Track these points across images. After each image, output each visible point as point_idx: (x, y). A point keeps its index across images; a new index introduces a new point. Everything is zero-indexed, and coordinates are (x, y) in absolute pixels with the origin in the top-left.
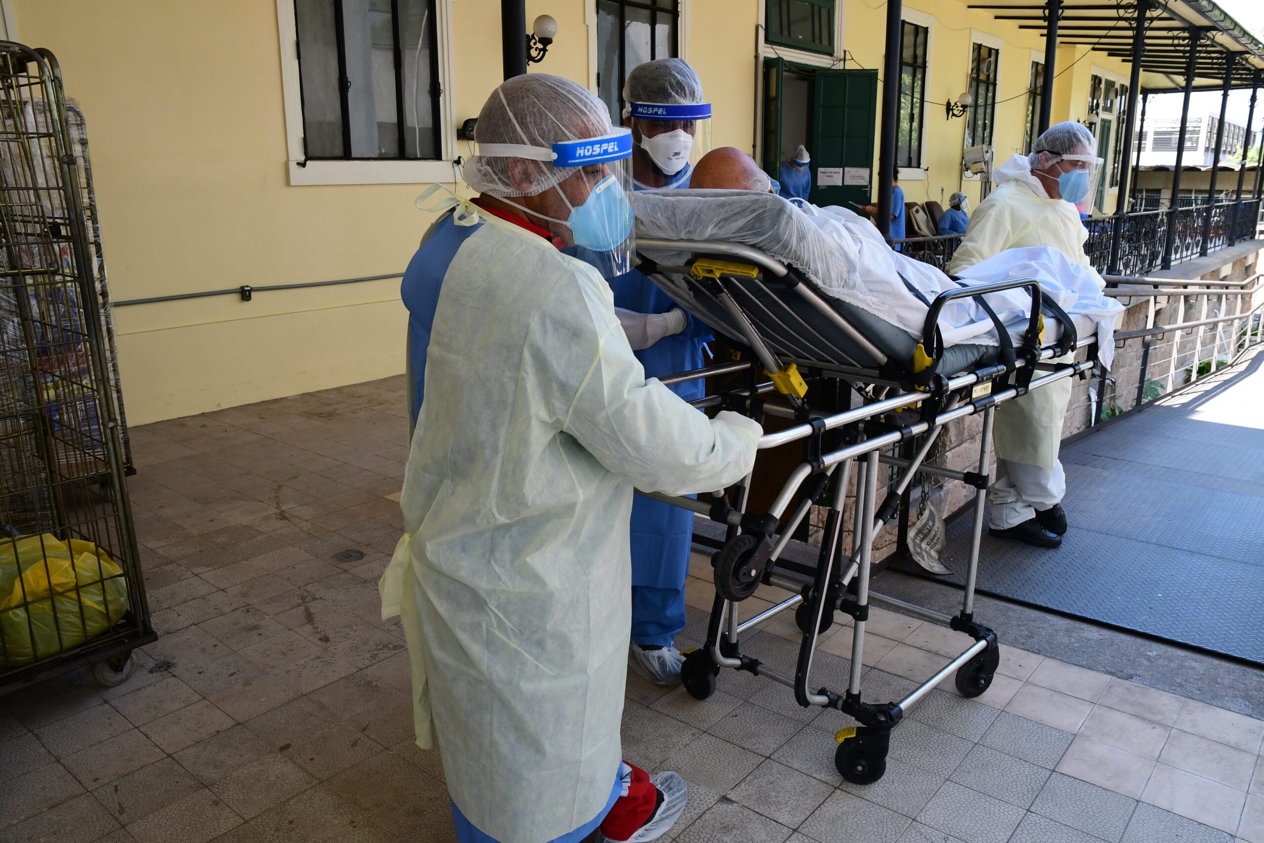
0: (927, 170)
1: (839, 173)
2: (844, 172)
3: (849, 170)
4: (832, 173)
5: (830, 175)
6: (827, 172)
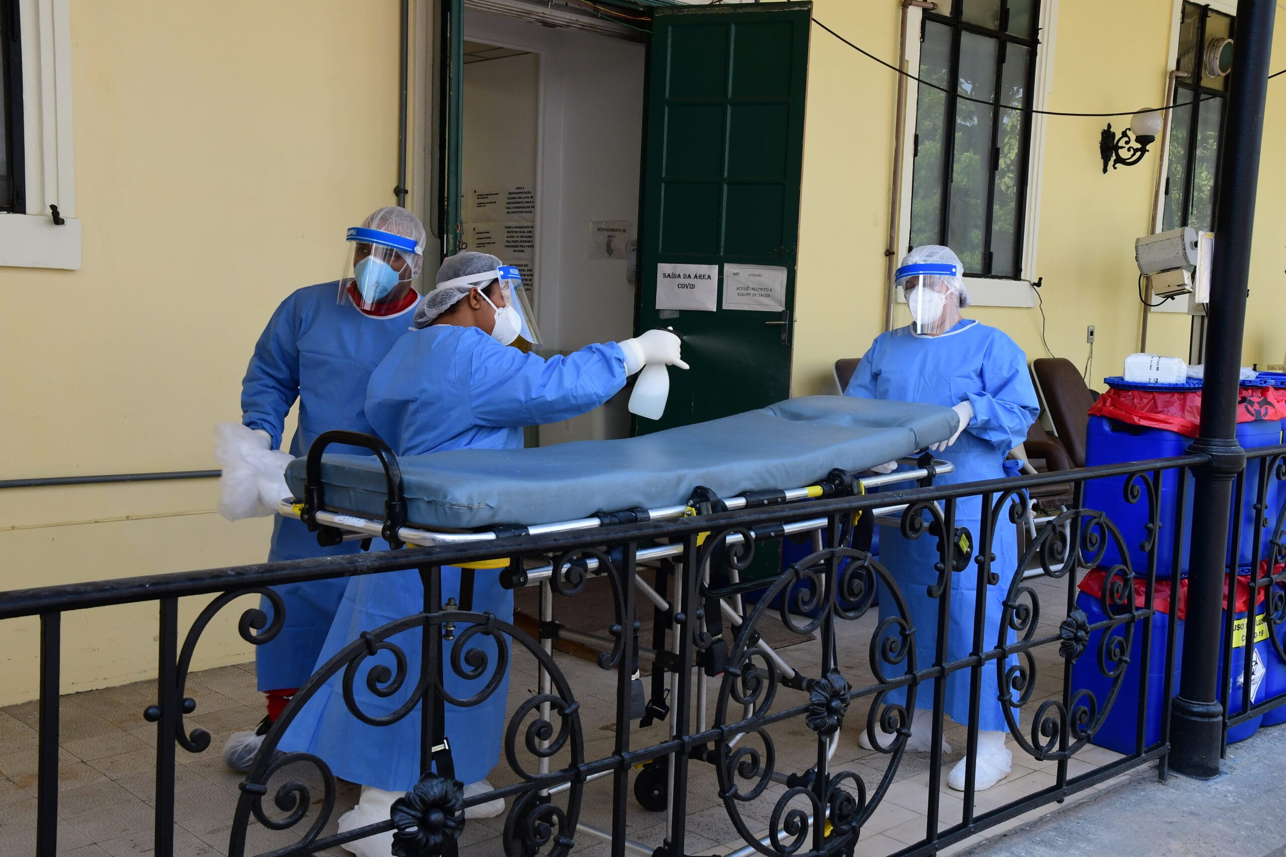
0: (1039, 284)
1: (709, 277)
2: (723, 275)
3: (736, 271)
4: (692, 276)
5: (687, 281)
6: (679, 276)
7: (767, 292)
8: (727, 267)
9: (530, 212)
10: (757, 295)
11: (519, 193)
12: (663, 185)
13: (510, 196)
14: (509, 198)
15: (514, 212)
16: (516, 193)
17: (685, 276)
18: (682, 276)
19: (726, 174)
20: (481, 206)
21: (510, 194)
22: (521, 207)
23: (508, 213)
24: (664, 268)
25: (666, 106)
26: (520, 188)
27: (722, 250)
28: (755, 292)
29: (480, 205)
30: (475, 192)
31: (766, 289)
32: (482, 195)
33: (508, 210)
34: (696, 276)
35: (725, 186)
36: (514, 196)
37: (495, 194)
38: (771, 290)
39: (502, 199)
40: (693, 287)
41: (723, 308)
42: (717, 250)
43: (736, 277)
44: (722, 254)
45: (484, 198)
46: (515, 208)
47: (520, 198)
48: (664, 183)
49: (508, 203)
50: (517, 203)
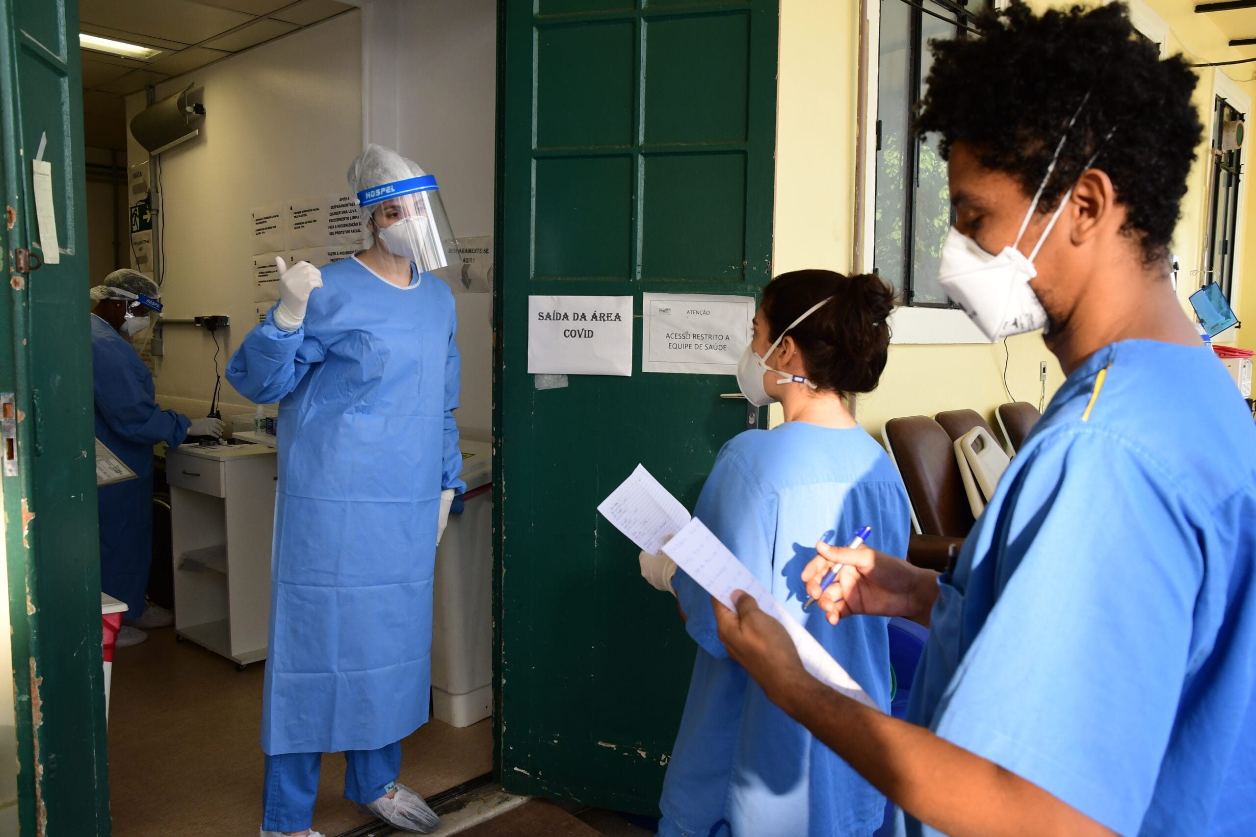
1: (618, 317)
2: (641, 313)
3: (664, 306)
4: (589, 316)
5: (579, 325)
6: (566, 316)
7: (720, 341)
8: (649, 299)
9: (358, 231)
10: (703, 347)
11: (344, 206)
12: (534, 163)
13: (334, 211)
14: (332, 214)
15: (338, 233)
16: (339, 206)
17: (576, 317)
18: (571, 317)
19: (641, 138)
20: (299, 227)
21: (332, 207)
22: (347, 225)
23: (331, 234)
24: (538, 304)
25: (534, 28)
26: (345, 199)
27: (639, 269)
28: (699, 342)
29: (298, 225)
30: (291, 209)
31: (719, 337)
32: (300, 212)
33: (331, 231)
34: (594, 317)
35: (641, 159)
36: (337, 210)
37: (314, 210)
38: (727, 338)
39: (323, 216)
40: (590, 334)
41: (643, 371)
42: (631, 272)
43: (665, 316)
44: (639, 277)
45: (302, 216)
46: (339, 226)
47: (345, 212)
48: (535, 158)
49: (331, 221)
50: (341, 219)
